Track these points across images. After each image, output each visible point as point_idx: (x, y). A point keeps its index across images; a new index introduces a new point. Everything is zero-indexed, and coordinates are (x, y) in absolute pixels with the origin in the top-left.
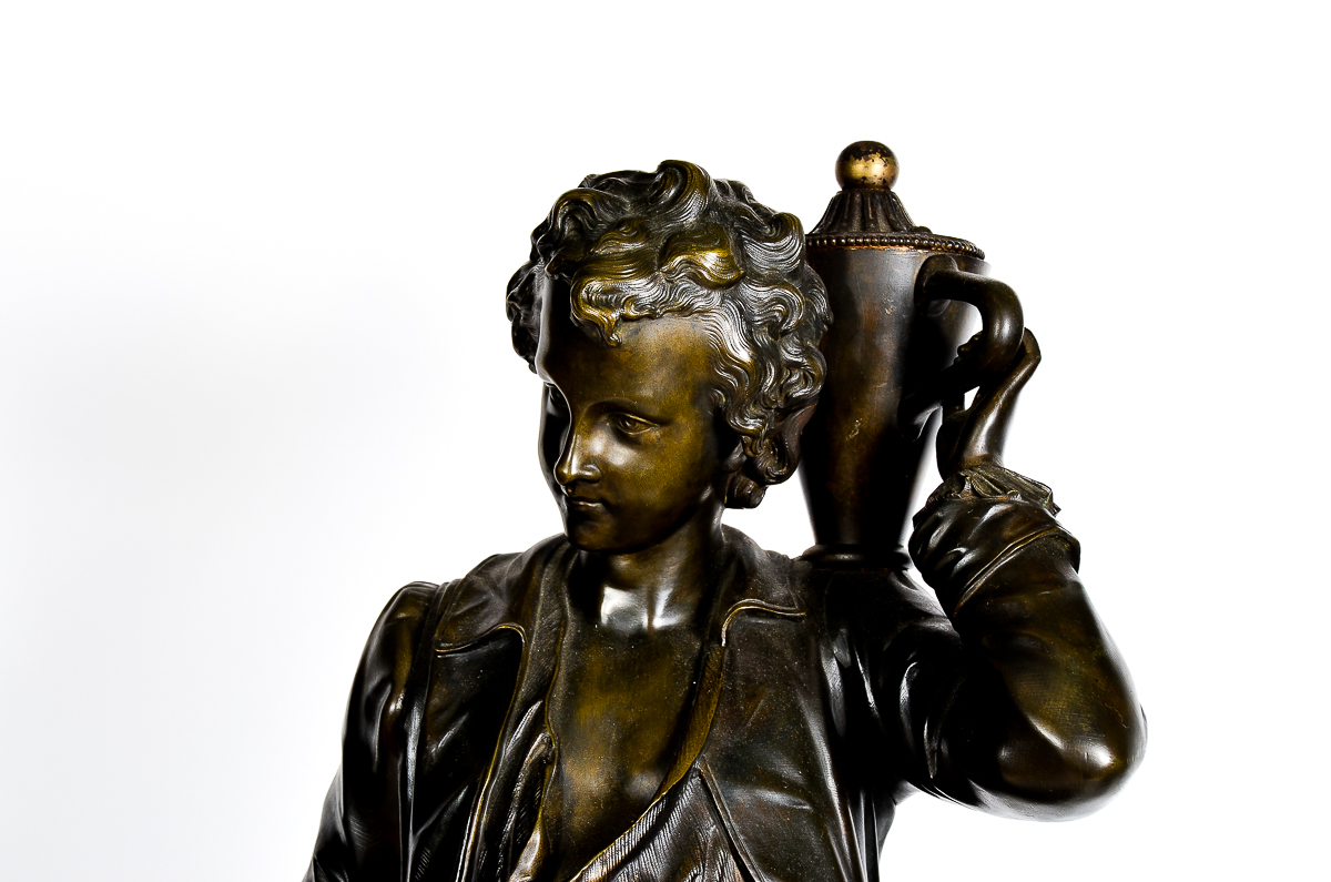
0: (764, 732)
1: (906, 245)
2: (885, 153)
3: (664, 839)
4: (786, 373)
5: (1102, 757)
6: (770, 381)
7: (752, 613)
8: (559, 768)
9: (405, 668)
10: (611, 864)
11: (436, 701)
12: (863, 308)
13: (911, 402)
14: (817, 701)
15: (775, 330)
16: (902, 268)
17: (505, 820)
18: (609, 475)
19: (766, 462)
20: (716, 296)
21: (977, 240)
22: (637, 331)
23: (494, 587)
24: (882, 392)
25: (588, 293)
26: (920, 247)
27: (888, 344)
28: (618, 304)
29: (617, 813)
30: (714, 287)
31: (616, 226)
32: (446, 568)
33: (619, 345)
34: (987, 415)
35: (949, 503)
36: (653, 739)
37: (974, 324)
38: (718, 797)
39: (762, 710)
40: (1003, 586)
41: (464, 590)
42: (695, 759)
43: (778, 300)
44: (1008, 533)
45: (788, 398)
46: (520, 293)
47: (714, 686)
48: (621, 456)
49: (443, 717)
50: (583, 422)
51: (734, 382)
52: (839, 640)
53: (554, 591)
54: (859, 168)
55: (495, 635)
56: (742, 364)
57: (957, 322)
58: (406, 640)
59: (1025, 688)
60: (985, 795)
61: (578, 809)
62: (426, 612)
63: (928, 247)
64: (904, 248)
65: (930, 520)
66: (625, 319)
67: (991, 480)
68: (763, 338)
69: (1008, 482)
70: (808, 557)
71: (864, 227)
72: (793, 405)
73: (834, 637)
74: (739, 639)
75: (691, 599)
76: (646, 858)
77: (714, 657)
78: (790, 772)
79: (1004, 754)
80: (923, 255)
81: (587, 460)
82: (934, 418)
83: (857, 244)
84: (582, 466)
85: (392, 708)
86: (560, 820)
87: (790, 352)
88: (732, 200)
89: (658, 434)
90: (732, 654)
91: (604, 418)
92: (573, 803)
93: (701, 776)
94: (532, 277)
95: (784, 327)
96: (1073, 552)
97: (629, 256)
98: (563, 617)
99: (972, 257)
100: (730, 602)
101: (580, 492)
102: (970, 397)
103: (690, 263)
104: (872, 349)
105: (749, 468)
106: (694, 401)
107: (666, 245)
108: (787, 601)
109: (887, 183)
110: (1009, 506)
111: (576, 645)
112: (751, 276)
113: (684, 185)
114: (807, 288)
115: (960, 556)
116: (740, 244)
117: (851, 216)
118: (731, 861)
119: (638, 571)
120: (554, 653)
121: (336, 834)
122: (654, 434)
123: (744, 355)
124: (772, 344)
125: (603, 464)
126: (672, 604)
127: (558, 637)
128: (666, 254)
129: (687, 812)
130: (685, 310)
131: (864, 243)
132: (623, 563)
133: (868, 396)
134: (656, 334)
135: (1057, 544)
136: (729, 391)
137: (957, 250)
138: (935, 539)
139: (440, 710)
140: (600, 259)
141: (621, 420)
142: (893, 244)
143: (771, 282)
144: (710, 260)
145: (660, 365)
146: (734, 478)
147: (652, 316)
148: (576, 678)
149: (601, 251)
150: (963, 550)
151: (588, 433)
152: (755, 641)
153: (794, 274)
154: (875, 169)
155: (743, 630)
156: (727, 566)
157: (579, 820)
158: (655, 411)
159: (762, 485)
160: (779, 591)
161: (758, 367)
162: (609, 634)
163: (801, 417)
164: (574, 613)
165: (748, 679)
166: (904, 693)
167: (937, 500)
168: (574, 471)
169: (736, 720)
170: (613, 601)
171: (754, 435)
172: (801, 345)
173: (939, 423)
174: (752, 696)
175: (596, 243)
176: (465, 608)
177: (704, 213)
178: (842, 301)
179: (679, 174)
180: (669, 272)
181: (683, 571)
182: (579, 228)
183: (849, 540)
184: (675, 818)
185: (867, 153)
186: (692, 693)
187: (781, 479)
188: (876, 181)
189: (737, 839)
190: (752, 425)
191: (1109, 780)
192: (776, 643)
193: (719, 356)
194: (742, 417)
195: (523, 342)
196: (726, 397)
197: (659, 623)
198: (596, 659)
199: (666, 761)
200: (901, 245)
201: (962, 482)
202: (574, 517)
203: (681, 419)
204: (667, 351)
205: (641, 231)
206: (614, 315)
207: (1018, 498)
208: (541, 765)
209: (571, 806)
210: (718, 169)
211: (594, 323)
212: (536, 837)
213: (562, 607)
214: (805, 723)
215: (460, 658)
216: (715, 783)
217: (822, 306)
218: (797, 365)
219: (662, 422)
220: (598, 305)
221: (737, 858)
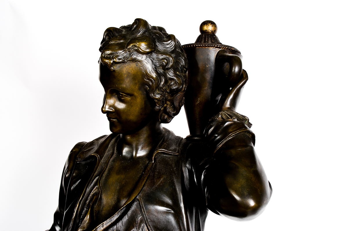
0: (161, 189)
1: (213, 47)
2: (213, 23)
4: (170, 82)
6: (162, 83)
7: (162, 153)
8: (101, 196)
11: (74, 175)
12: (200, 65)
14: (180, 180)
15: (164, 68)
16: (213, 53)
18: (117, 111)
19: (169, 109)
20: (144, 56)
22: (119, 67)
24: (206, 90)
25: (104, 55)
26: (217, 47)
28: (113, 58)
30: (143, 54)
31: (118, 36)
33: (114, 71)
35: (214, 121)
38: (143, 208)
39: (161, 182)
42: (137, 196)
43: (164, 59)
44: (230, 130)
45: (170, 89)
47: (147, 174)
48: (120, 105)
50: (108, 95)
51: (151, 84)
52: (188, 162)
53: (113, 146)
54: (205, 28)
56: (153, 78)
61: (104, 209)
63: (220, 48)
64: (212, 48)
66: (115, 62)
67: (228, 114)
68: (161, 71)
71: (205, 42)
74: (159, 161)
77: (150, 165)
78: (169, 201)
80: (218, 50)
81: (110, 106)
83: (198, 46)
86: (99, 211)
87: (171, 74)
88: (156, 31)
89: (130, 99)
90: (156, 165)
91: (115, 94)
92: (103, 207)
93: (139, 201)
95: (167, 67)
97: (119, 44)
100: (156, 150)
101: (110, 116)
103: (135, 46)
104: (204, 79)
106: (140, 89)
107: (130, 41)
108: (175, 150)
109: (214, 32)
110: (232, 122)
112: (157, 52)
113: (139, 25)
115: (217, 137)
117: (202, 40)
118: (145, 227)
119: (132, 140)
120: (107, 162)
122: (128, 98)
123: (154, 75)
124: (164, 72)
125: (115, 107)
127: (109, 158)
128: (129, 44)
129: (133, 212)
130: (134, 61)
131: (200, 46)
133: (202, 91)
134: (125, 68)
136: (149, 86)
137: (229, 49)
138: (209, 132)
139: (75, 178)
140: (109, 45)
141: (119, 94)
142: (209, 47)
143: (163, 53)
144: (142, 45)
145: (127, 77)
146: (161, 114)
147: (123, 62)
149: (110, 43)
150: (216, 135)
151: (110, 99)
153: (172, 52)
154: (210, 28)
155: (161, 158)
157: (104, 212)
160: (173, 147)
163: (179, 96)
164: (116, 152)
165: (159, 173)
168: (107, 109)
169: (152, 185)
170: (126, 148)
172: (174, 73)
174: (159, 178)
176: (88, 149)
177: (144, 33)
179: (138, 21)
180: (129, 49)
184: (130, 213)
185: (207, 23)
186: (142, 176)
188: (210, 32)
189: (147, 221)
190: (158, 96)
192: (170, 162)
193: (146, 75)
194: (154, 94)
196: (149, 87)
197: (137, 155)
198: (117, 165)
200: (211, 47)
201: (219, 115)
203: (136, 94)
204: (129, 73)
205: (123, 37)
206: (112, 62)
207: (236, 120)
208: (96, 194)
209: (103, 208)
212: (88, 217)
213: (114, 150)
214: (175, 186)
215: (83, 163)
216: (143, 203)
217: (183, 63)
218: (173, 79)
219: (131, 95)
220: (108, 59)
221: (147, 226)
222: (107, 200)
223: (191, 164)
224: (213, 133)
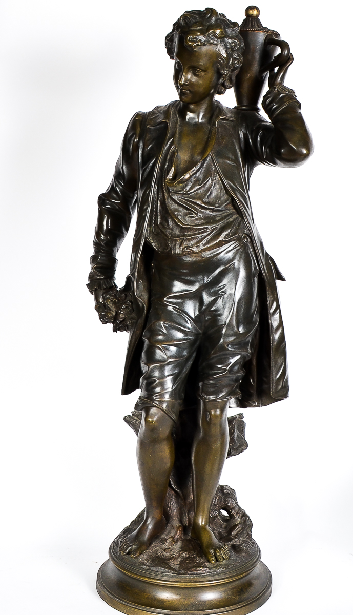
0: (226, 147)
2: (257, 9)
3: (202, 170)
4: (234, 61)
5: (305, 151)
6: (231, 62)
7: (223, 119)
8: (177, 154)
9: (138, 131)
10: (191, 174)
11: (147, 138)
12: (251, 46)
13: (262, 70)
14: (238, 141)
15: (232, 49)
16: (261, 37)
17: (165, 165)
18: (191, 84)
19: (227, 83)
20: (219, 40)
21: (279, 32)
22: (200, 48)
23: (160, 113)
24: (255, 67)
25: (189, 38)
26: (266, 32)
27: (257, 55)
28: (196, 42)
29: (191, 164)
30: (219, 38)
31: (196, 22)
32: (147, 108)
33: (196, 51)
34: (281, 73)
35: (272, 93)
36: (199, 149)
37: (278, 51)
38: (215, 161)
39: (225, 142)
40: (283, 112)
41: (151, 113)
42: (210, 154)
43: (233, 42)
44: (285, 100)
45: (234, 67)
46: (169, 39)
47: (214, 135)
48: (194, 79)
49: (149, 142)
50: (186, 70)
51: (222, 61)
52: (243, 127)
53: (174, 113)
54: (251, 12)
55: (161, 123)
56: (224, 57)
57: (273, 50)
58: (138, 124)
59: (288, 135)
60: (278, 161)
61: (182, 163)
62: (143, 118)
64: (262, 32)
65: (267, 97)
66: (198, 45)
67: (282, 88)
68: (229, 52)
69: (285, 89)
71: (252, 27)
72: (235, 68)
73: (242, 125)
74: (220, 126)
75: (208, 116)
76: (198, 173)
77: (214, 130)
78: (231, 156)
79: (283, 150)
81: (186, 80)
82: (268, 75)
83: (251, 30)
84: (185, 81)
85: (135, 141)
86: (178, 165)
87: (235, 56)
88: (223, 18)
90: (218, 129)
91: (191, 69)
93: (211, 156)
94: (173, 35)
95: (235, 49)
96: (299, 105)
97: (199, 30)
98: (177, 119)
99: (277, 35)
100: (218, 116)
101: (184, 88)
102: (276, 69)
103: (213, 32)
104: (253, 57)
105: (223, 85)
106: (213, 66)
107: (208, 28)
108: (231, 117)
109: (257, 16)
110: (286, 94)
111: (180, 126)
112: (228, 37)
113: (212, 13)
114: (239, 40)
115: (274, 105)
116: (225, 29)
117: (249, 24)
119: (195, 108)
120: (176, 127)
121: (120, 172)
122: (203, 74)
123: (225, 55)
124: (231, 53)
125: (190, 81)
126: (203, 117)
127: (176, 124)
128: (208, 30)
129: (208, 164)
130: (212, 44)
131: (253, 30)
132: (192, 106)
133: (252, 68)
134: (205, 49)
135: (296, 104)
136: (221, 64)
137: (274, 33)
138: (267, 102)
139: (148, 140)
140: (192, 30)
141: (194, 70)
142: (259, 31)
143: (231, 38)
144: (218, 31)
145: (205, 57)
146: (219, 86)
147: (204, 45)
148: (181, 133)
149: (192, 29)
151: (187, 73)
152: (223, 126)
153: (237, 36)
154: (255, 12)
155: (221, 123)
156: (217, 108)
157: (182, 166)
158: (203, 68)
159: (226, 88)
160: (229, 115)
161: (228, 59)
162: (188, 123)
163: (236, 72)
164: (180, 118)
165: (221, 135)
166: (259, 139)
167: (268, 93)
168: (183, 83)
169: (219, 144)
170: (190, 115)
171: (226, 75)
172: (238, 54)
173: (269, 75)
174: (223, 139)
175: (191, 27)
176: (153, 117)
177: (216, 21)
178: (247, 44)
179: (210, 11)
180: (208, 34)
181: (206, 109)
182: (186, 23)
183: (245, 104)
184: (205, 165)
185: (253, 9)
186: (209, 137)
187: (230, 87)
188: (255, 15)
189: (219, 171)
190: (226, 73)
191: (306, 156)
192: (228, 127)
193: (219, 55)
194: (224, 71)
195: (170, 52)
197: (200, 121)
198: (185, 129)
199: (203, 152)
201: (275, 88)
202: (181, 94)
203: (209, 70)
204: (207, 53)
205: (201, 24)
206: (195, 44)
207: (288, 92)
208: (173, 153)
209: (180, 162)
210: (220, 11)
211: (190, 46)
212: (173, 168)
213: (177, 117)
214: (235, 146)
215: (153, 128)
216: (214, 157)
217: (243, 45)
218: (237, 59)
219: (204, 71)
220: (191, 41)
222: (183, 156)
223: (247, 128)
224: (271, 102)
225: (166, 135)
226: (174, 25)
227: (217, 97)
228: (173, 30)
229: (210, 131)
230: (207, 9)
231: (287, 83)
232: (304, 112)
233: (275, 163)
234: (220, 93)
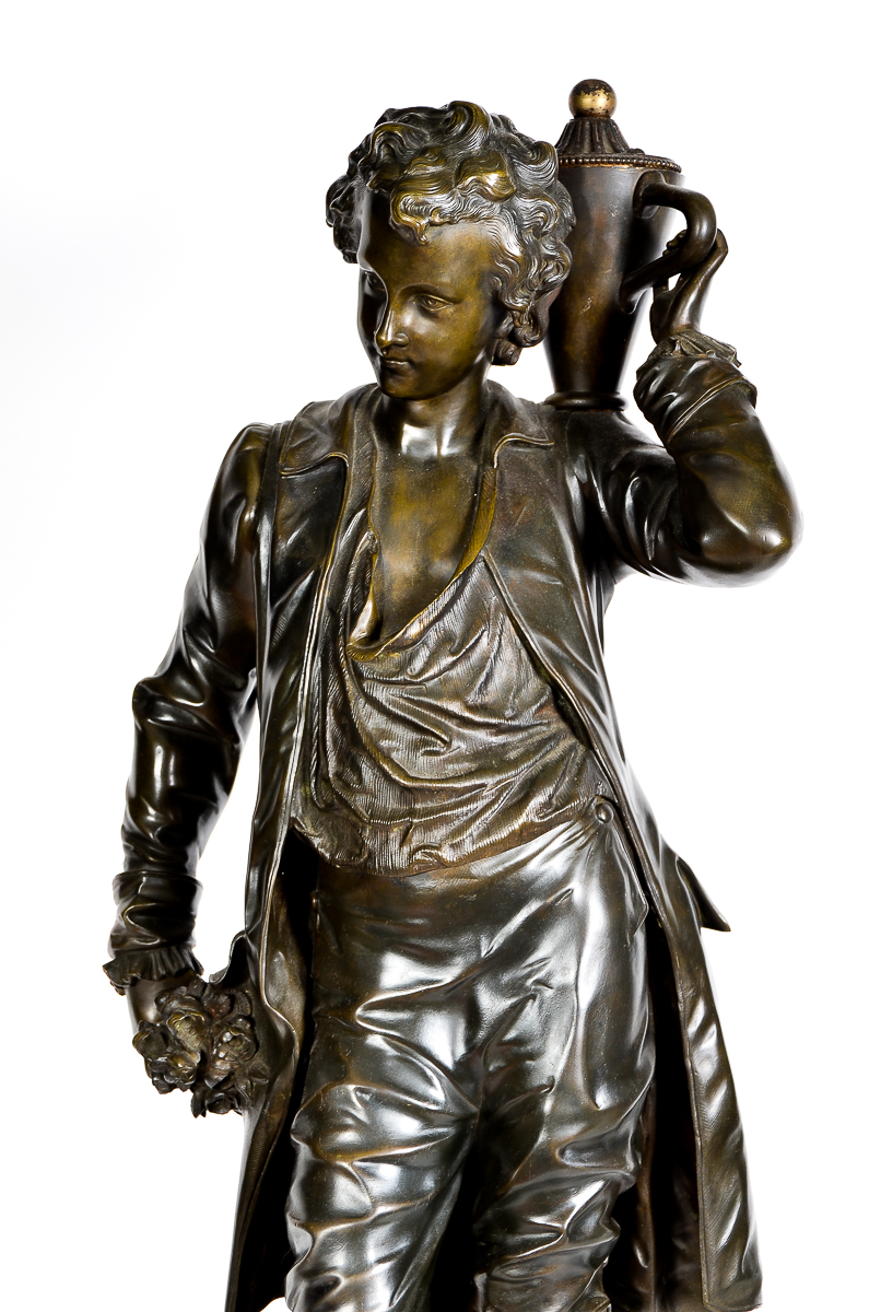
0: (528, 529)
1: (627, 163)
2: (607, 89)
3: (460, 606)
4: (544, 265)
5: (775, 539)
6: (534, 270)
7: (515, 443)
8: (380, 557)
9: (255, 487)
10: (426, 622)
11: (284, 511)
12: (594, 213)
13: (630, 285)
14: (563, 508)
15: (538, 231)
16: (623, 182)
17: (343, 594)
18: (415, 341)
19: (524, 332)
20: (497, 206)
21: (677, 160)
22: (440, 234)
23: (319, 427)
24: (608, 277)
25: (405, 204)
26: (637, 165)
27: (613, 240)
28: (427, 213)
30: (496, 200)
31: (423, 152)
32: (278, 412)
33: (427, 243)
34: (690, 294)
35: (664, 360)
36: (448, 537)
37: (676, 223)
38: (498, 576)
39: (526, 514)
40: (703, 421)
41: (294, 429)
42: (480, 550)
43: (541, 209)
44: (707, 381)
45: (544, 283)
46: (339, 201)
47: (491, 497)
48: (424, 327)
49: (290, 522)
50: (396, 300)
51: (508, 270)
52: (578, 462)
53: (365, 428)
54: (587, 101)
55: (326, 461)
56: (514, 257)
57: (660, 221)
58: (254, 466)
59: (720, 492)
60: (690, 569)
61: (394, 586)
62: (267, 445)
63: (643, 165)
64: (626, 166)
65: (650, 373)
66: (432, 224)
67: (694, 343)
68: (529, 237)
69: (705, 345)
70: (549, 402)
71: (593, 149)
72: (547, 287)
73: (575, 461)
74: (505, 463)
75: (469, 433)
76: (448, 618)
77: (489, 476)
78: (546, 558)
79: (706, 539)
80: (640, 171)
81: (399, 330)
82: (646, 299)
83: (591, 162)
84: (396, 334)
85: (247, 517)
86: (382, 594)
87: (547, 249)
88: (503, 131)
89: (451, 310)
90: (501, 474)
91: (412, 298)
92: (392, 581)
93: (484, 561)
94: (351, 190)
95: (544, 229)
96: (752, 395)
97: (434, 177)
98: (374, 448)
99: (673, 171)
100: (499, 435)
101: (392, 353)
102: (673, 282)
103: (478, 181)
104: (601, 243)
105: (513, 337)
106: (479, 285)
107: (460, 168)
108: (540, 434)
109: (608, 113)
110: (707, 362)
111: (386, 468)
112: (522, 191)
113: (471, 121)
114: (559, 199)
115: (673, 399)
116: (512, 166)
117: (583, 140)
118: (508, 620)
119: (429, 413)
120: (370, 474)
122: (449, 310)
123: (516, 251)
124: (535, 242)
125: (411, 332)
126: (455, 438)
127: (372, 462)
128: (461, 174)
129: (475, 587)
130: (474, 218)
131: (596, 162)
132: (418, 407)
133: (598, 279)
134: (451, 235)
135: (741, 389)
136: (505, 278)
137: (664, 167)
138: (653, 388)
139: (287, 517)
140: (411, 179)
141: (424, 298)
142: (618, 163)
143: (535, 195)
144: (492, 179)
145: (456, 259)
146: (499, 343)
147: (451, 222)
148: (388, 493)
149: (412, 173)
150: (675, 394)
151: (400, 310)
152: (517, 464)
153: (549, 189)
154: (599, 102)
155: (509, 456)
156: (492, 409)
157: (397, 594)
158: (450, 294)
159: (520, 345)
160: (533, 428)
161: (526, 261)
162: (408, 461)
163: (551, 296)
164: (381, 445)
165: (514, 492)
166: (629, 501)
167: (654, 359)
168: (389, 339)
169: (508, 522)
170: (410, 434)
171: (522, 311)
172: (555, 243)
173: (649, 300)
174: (518, 504)
175: (408, 166)
176: (299, 442)
177: (485, 143)
178: (581, 208)
179: (464, 111)
180: (464, 189)
181: (463, 413)
182: (392, 153)
183: (581, 389)
184: (467, 591)
185: (594, 89)
186: (474, 502)
187: (534, 343)
188: (600, 111)
189: (512, 606)
190: (520, 303)
191: (780, 553)
192: (532, 465)
193: (498, 252)
194: (513, 298)
195: (343, 240)
196: (503, 282)
197: (445, 451)
198: (402, 479)
199: (460, 549)
200: (623, 163)
201: (673, 344)
202: (385, 372)
203: (469, 299)
204: (461, 248)
205: (442, 158)
206: (424, 222)
207: (714, 356)
208: (368, 556)
209: (390, 584)
211: (408, 228)
212: (369, 606)
213: (372, 440)
214: (556, 524)
215: (299, 478)
216: (495, 566)
217: (569, 212)
218: (552, 258)
219: (455, 301)
220: (412, 214)
221: (512, 618)
222: (399, 565)
223: (591, 464)
224: (663, 389)
225: (341, 498)
226: (354, 156)
227: (493, 373)
228: (351, 174)
229: (478, 484)
230: (454, 105)
231: (710, 326)
232: (766, 412)
233: (678, 573)
234: (503, 360)
